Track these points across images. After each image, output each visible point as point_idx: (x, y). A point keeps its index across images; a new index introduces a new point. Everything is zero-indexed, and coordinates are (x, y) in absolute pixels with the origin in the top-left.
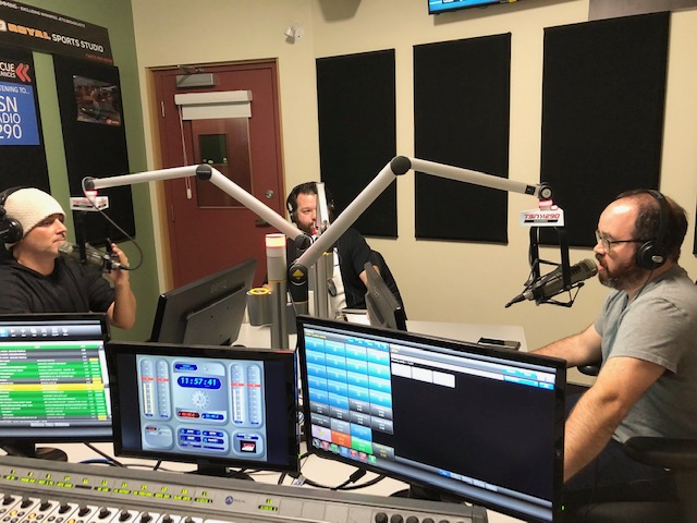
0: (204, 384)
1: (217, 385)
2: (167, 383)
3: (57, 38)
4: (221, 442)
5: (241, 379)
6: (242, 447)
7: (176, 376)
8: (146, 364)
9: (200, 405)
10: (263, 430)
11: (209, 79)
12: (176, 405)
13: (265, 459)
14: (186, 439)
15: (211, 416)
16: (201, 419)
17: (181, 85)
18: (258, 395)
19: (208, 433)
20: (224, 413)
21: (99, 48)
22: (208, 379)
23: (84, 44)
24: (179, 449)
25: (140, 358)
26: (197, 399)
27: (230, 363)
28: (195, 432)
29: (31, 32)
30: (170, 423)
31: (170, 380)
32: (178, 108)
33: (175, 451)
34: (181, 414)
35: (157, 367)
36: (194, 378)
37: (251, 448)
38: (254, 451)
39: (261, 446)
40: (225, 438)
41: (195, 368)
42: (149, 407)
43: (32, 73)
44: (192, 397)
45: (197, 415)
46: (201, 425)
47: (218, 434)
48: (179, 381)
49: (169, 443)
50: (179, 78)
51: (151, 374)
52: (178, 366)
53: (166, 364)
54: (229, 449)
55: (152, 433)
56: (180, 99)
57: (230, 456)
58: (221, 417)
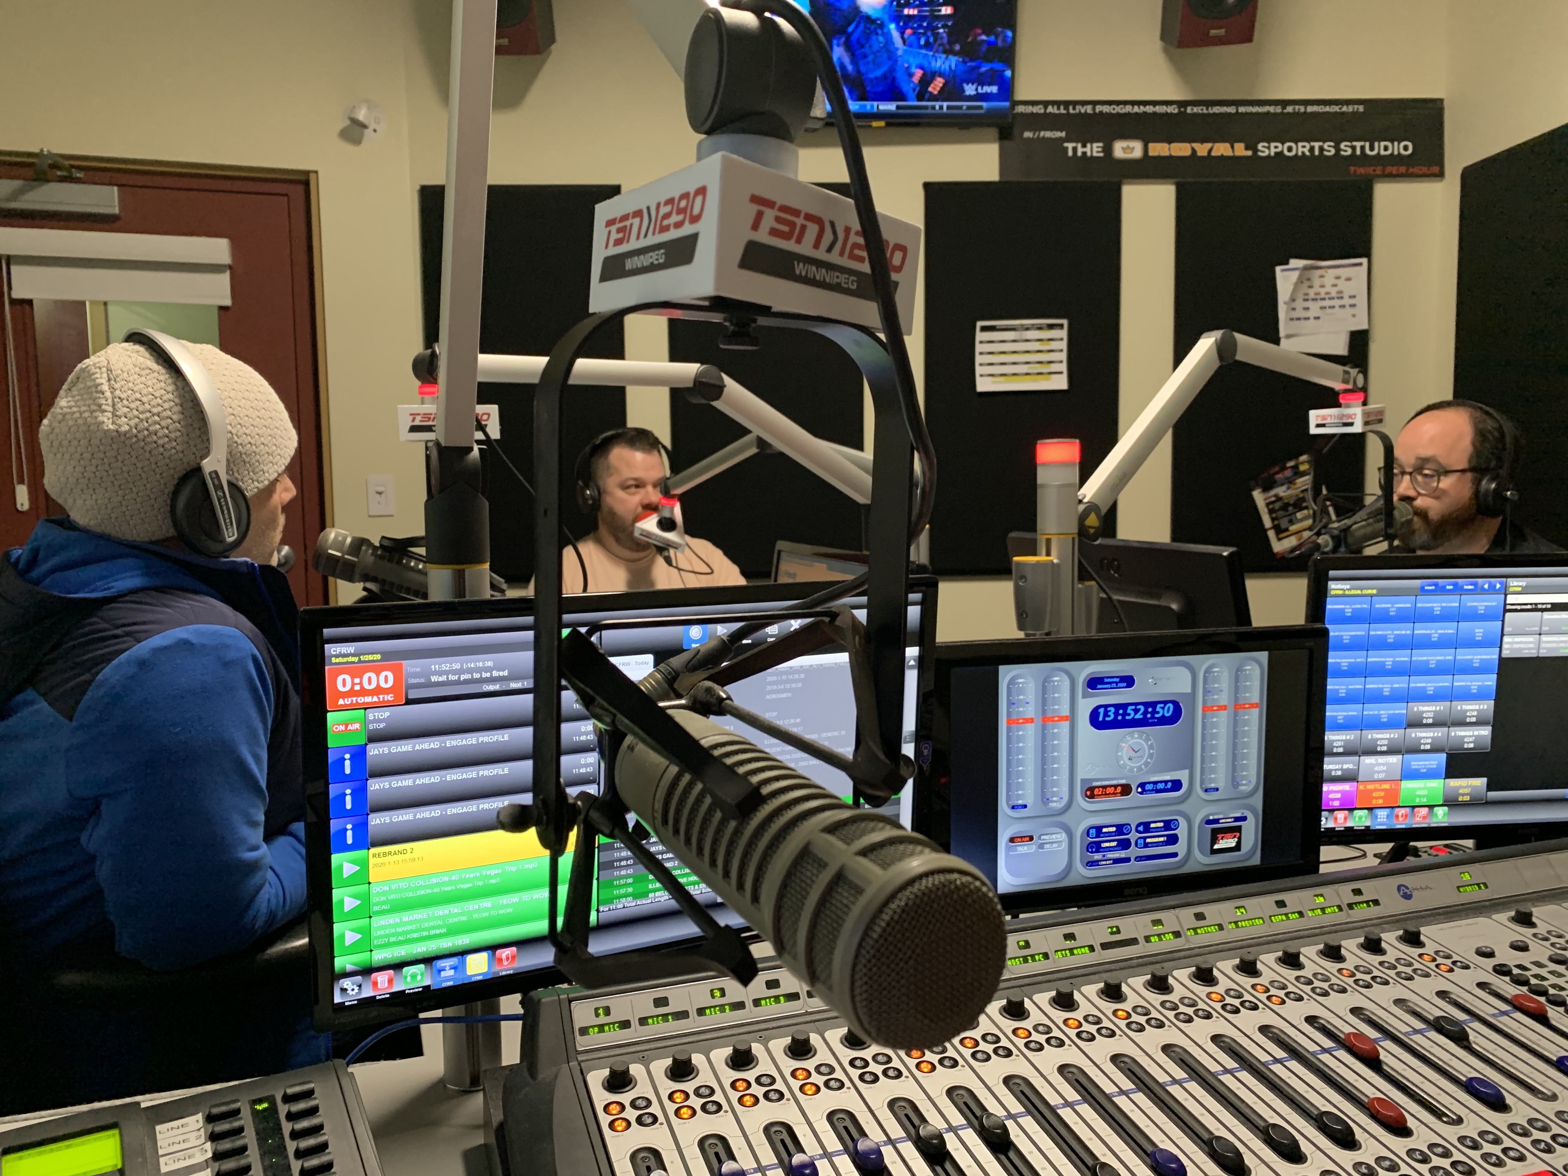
0: (1148, 716)
1: (1176, 716)
2: (1066, 725)
4: (1175, 840)
5: (1223, 695)
7: (1086, 706)
8: (1023, 688)
9: (1135, 764)
10: (1258, 800)
12: (1082, 773)
14: (1099, 848)
15: (1156, 788)
16: (1135, 796)
18: (1254, 725)
19: (1146, 828)
20: (1184, 775)
22: (1154, 705)
24: (1082, 874)
25: (1007, 676)
26: (1130, 753)
27: (1204, 662)
28: (1119, 829)
30: (1066, 818)
31: (1072, 719)
34: (1091, 793)
35: (1045, 690)
36: (1125, 706)
40: (1182, 830)
41: (1129, 681)
44: (1118, 748)
45: (1126, 790)
46: (1133, 809)
47: (1168, 825)
48: (1094, 716)
49: (1060, 865)
51: (1030, 708)
52: (1094, 683)
55: (1024, 849)
57: (1186, 869)
58: (1176, 785)
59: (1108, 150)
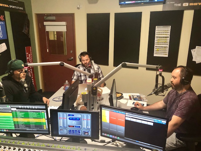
0: (76, 119)
1: (79, 120)
3: (11, 6)
4: (80, 133)
5: (85, 118)
6: (85, 133)
7: (68, 117)
8: (60, 114)
9: (74, 124)
10: (90, 130)
11: (54, 18)
12: (68, 124)
13: (91, 136)
14: (70, 132)
15: (77, 127)
16: (75, 127)
17: (46, 19)
18: (89, 122)
19: (76, 131)
20: (81, 126)
21: (22, 9)
22: (77, 118)
23: (18, 8)
24: (68, 134)
25: (59, 113)
26: (74, 123)
27: (83, 114)
28: (73, 131)
29: (4, 5)
30: (66, 129)
31: (67, 118)
32: (44, 26)
33: (67, 135)
34: (69, 126)
35: (63, 115)
36: (73, 118)
37: (87, 134)
38: (88, 135)
39: (90, 133)
40: (81, 132)
41: (73, 115)
42: (61, 125)
43: (4, 18)
44: (72, 122)
45: (73, 127)
46: (74, 129)
47: (79, 131)
48: (69, 119)
49: (66, 133)
50: (45, 17)
51: (61, 117)
52: (69, 115)
53: (66, 115)
54: (81, 134)
55: (61, 131)
56: (45, 23)
57: (82, 136)
58: (80, 127)
59: (182, 5)
